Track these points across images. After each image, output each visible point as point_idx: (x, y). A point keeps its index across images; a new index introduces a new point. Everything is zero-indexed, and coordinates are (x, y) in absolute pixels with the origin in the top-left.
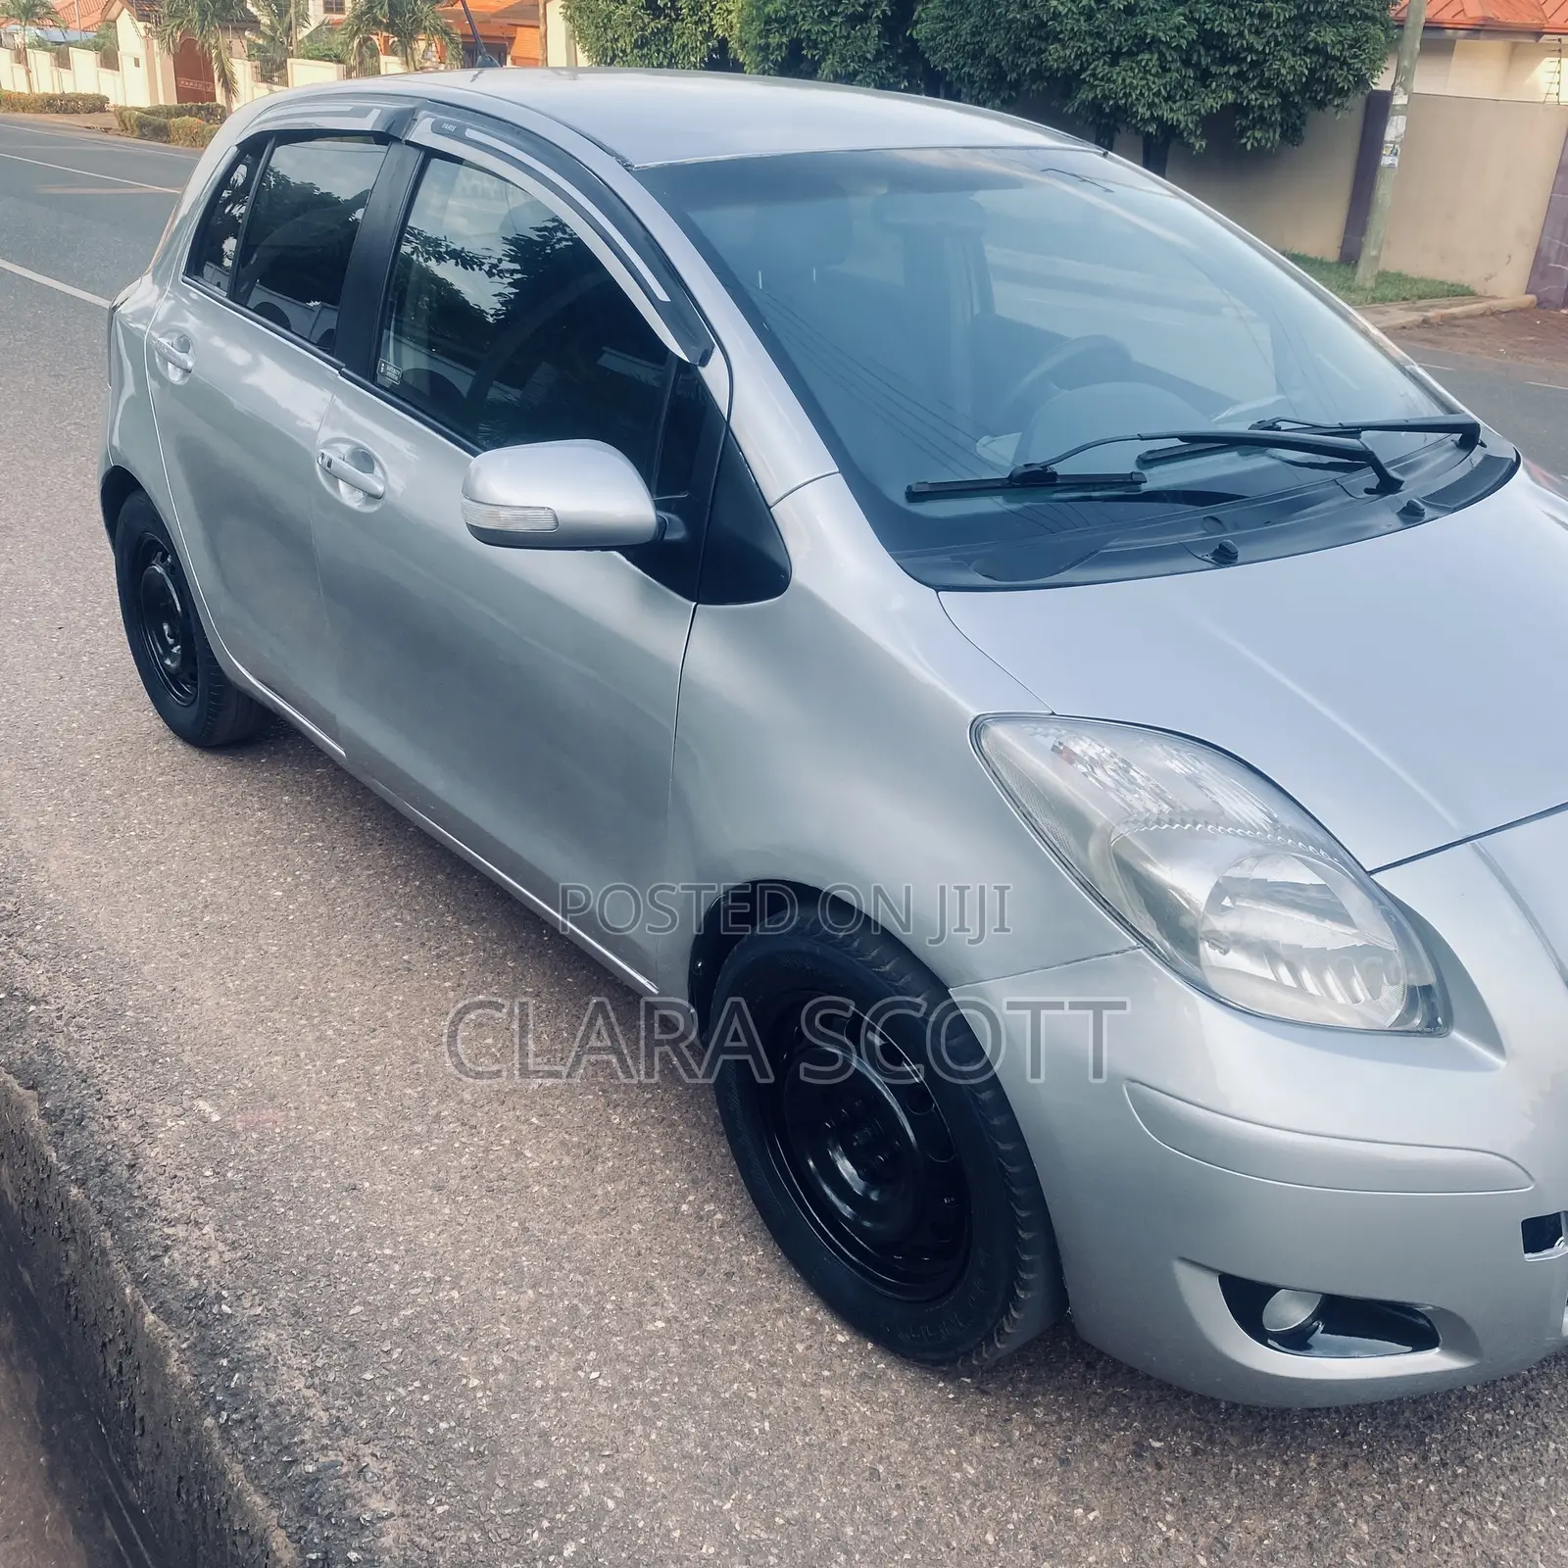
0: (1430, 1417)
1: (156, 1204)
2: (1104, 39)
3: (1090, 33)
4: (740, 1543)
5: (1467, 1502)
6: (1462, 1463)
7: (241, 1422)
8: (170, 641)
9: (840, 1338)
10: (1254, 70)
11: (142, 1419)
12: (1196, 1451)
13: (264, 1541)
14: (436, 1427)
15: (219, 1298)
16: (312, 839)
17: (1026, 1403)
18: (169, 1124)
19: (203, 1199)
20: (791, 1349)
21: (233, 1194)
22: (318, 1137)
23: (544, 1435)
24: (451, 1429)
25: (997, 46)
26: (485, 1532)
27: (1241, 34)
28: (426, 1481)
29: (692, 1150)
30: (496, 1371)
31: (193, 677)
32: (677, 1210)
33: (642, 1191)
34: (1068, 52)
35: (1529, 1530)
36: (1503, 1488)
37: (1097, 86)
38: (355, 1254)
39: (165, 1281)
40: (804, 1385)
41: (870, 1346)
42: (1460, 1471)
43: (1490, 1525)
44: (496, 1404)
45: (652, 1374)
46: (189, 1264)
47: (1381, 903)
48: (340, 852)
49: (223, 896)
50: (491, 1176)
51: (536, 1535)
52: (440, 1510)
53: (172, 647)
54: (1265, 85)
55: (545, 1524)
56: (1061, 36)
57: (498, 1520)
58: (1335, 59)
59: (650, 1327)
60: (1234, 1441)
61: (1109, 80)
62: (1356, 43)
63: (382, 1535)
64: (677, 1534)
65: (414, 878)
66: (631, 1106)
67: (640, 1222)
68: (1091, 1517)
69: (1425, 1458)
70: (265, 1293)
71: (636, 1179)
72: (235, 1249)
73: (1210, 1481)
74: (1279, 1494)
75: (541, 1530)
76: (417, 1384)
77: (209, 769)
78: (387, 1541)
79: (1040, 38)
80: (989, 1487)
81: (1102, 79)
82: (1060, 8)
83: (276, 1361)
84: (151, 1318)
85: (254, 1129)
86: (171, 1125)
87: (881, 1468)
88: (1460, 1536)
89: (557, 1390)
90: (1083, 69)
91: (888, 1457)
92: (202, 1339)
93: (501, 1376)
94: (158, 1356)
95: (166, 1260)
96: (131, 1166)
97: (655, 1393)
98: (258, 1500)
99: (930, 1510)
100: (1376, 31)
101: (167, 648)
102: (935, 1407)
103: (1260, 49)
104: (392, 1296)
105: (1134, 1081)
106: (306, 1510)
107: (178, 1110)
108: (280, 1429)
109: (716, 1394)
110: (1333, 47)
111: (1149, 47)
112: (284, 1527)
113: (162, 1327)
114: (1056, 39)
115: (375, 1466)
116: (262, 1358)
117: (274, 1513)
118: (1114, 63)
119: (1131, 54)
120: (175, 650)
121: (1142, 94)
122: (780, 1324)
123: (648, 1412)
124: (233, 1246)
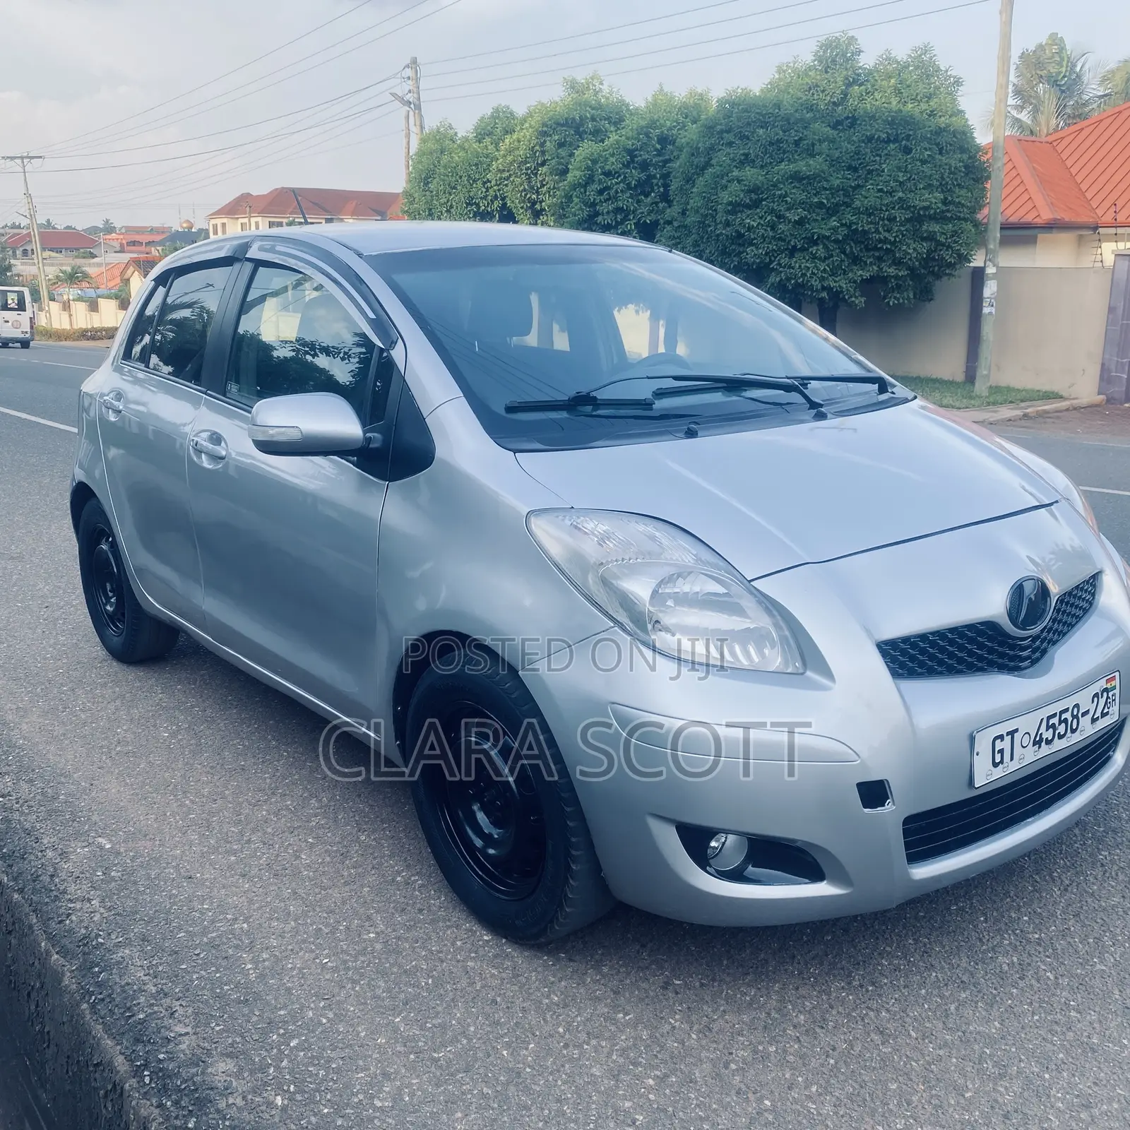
0: (859, 964)
1: (64, 892)
2: (784, 240)
3: (773, 237)
4: (402, 1037)
5: (870, 1003)
6: (873, 984)
7: (103, 1000)
8: (110, 594)
9: (486, 938)
10: (886, 252)
11: (48, 1032)
12: (702, 985)
13: (110, 1063)
14: (222, 989)
15: (98, 936)
16: (192, 706)
17: (597, 966)
18: (78, 851)
19: (94, 887)
20: (453, 944)
21: (113, 884)
22: (171, 853)
23: (289, 990)
24: (231, 990)
25: (710, 252)
26: (243, 1038)
27: (877, 231)
28: (211, 1015)
29: (409, 850)
30: (264, 961)
31: (123, 615)
32: (393, 880)
33: (373, 872)
34: (760, 251)
35: (908, 1015)
36: (897, 996)
37: (781, 272)
38: (185, 908)
39: (66, 934)
40: (458, 961)
41: (504, 941)
42: (870, 988)
43: (884, 1014)
44: (262, 976)
45: (363, 959)
46: (82, 921)
47: (756, 596)
48: (209, 712)
49: (130, 736)
50: (278, 868)
51: (275, 1037)
52: (218, 1028)
53: (111, 598)
54: (898, 263)
55: (282, 1031)
56: (755, 241)
57: (253, 1031)
58: (943, 245)
59: (365, 937)
60: (728, 979)
61: (790, 267)
62: (955, 233)
63: (180, 1043)
64: (363, 1034)
65: (255, 723)
66: (374, 831)
67: (369, 886)
68: (627, 1018)
69: (849, 983)
70: (125, 931)
71: (371, 866)
72: (111, 911)
73: (708, 998)
74: (750, 1004)
75: (279, 1035)
76: (213, 969)
77: (131, 675)
78: (183, 1047)
79: (739, 244)
80: (566, 1006)
81: (784, 267)
82: (752, 223)
83: (128, 964)
84: (56, 956)
85: (131, 851)
86: (80, 851)
87: (498, 999)
88: (863, 1019)
89: (300, 969)
90: (771, 262)
91: (505, 993)
92: (85, 960)
93: (267, 963)
94: (58, 977)
95: (68, 922)
96: (52, 876)
97: (362, 968)
98: (109, 1042)
99: (526, 1018)
100: (969, 226)
101: (108, 599)
102: (539, 969)
103: (893, 239)
104: (205, 928)
105: (613, 703)
106: (138, 1041)
107: (84, 844)
108: (126, 998)
109: (400, 966)
110: (940, 236)
111: (815, 243)
112: (123, 1054)
113: (62, 961)
114: (751, 244)
115: (181, 1011)
116: (119, 963)
117: (119, 1047)
118: (792, 256)
119: (803, 249)
120: (112, 600)
121: (813, 273)
122: (449, 932)
123: (356, 977)
124: (109, 909)
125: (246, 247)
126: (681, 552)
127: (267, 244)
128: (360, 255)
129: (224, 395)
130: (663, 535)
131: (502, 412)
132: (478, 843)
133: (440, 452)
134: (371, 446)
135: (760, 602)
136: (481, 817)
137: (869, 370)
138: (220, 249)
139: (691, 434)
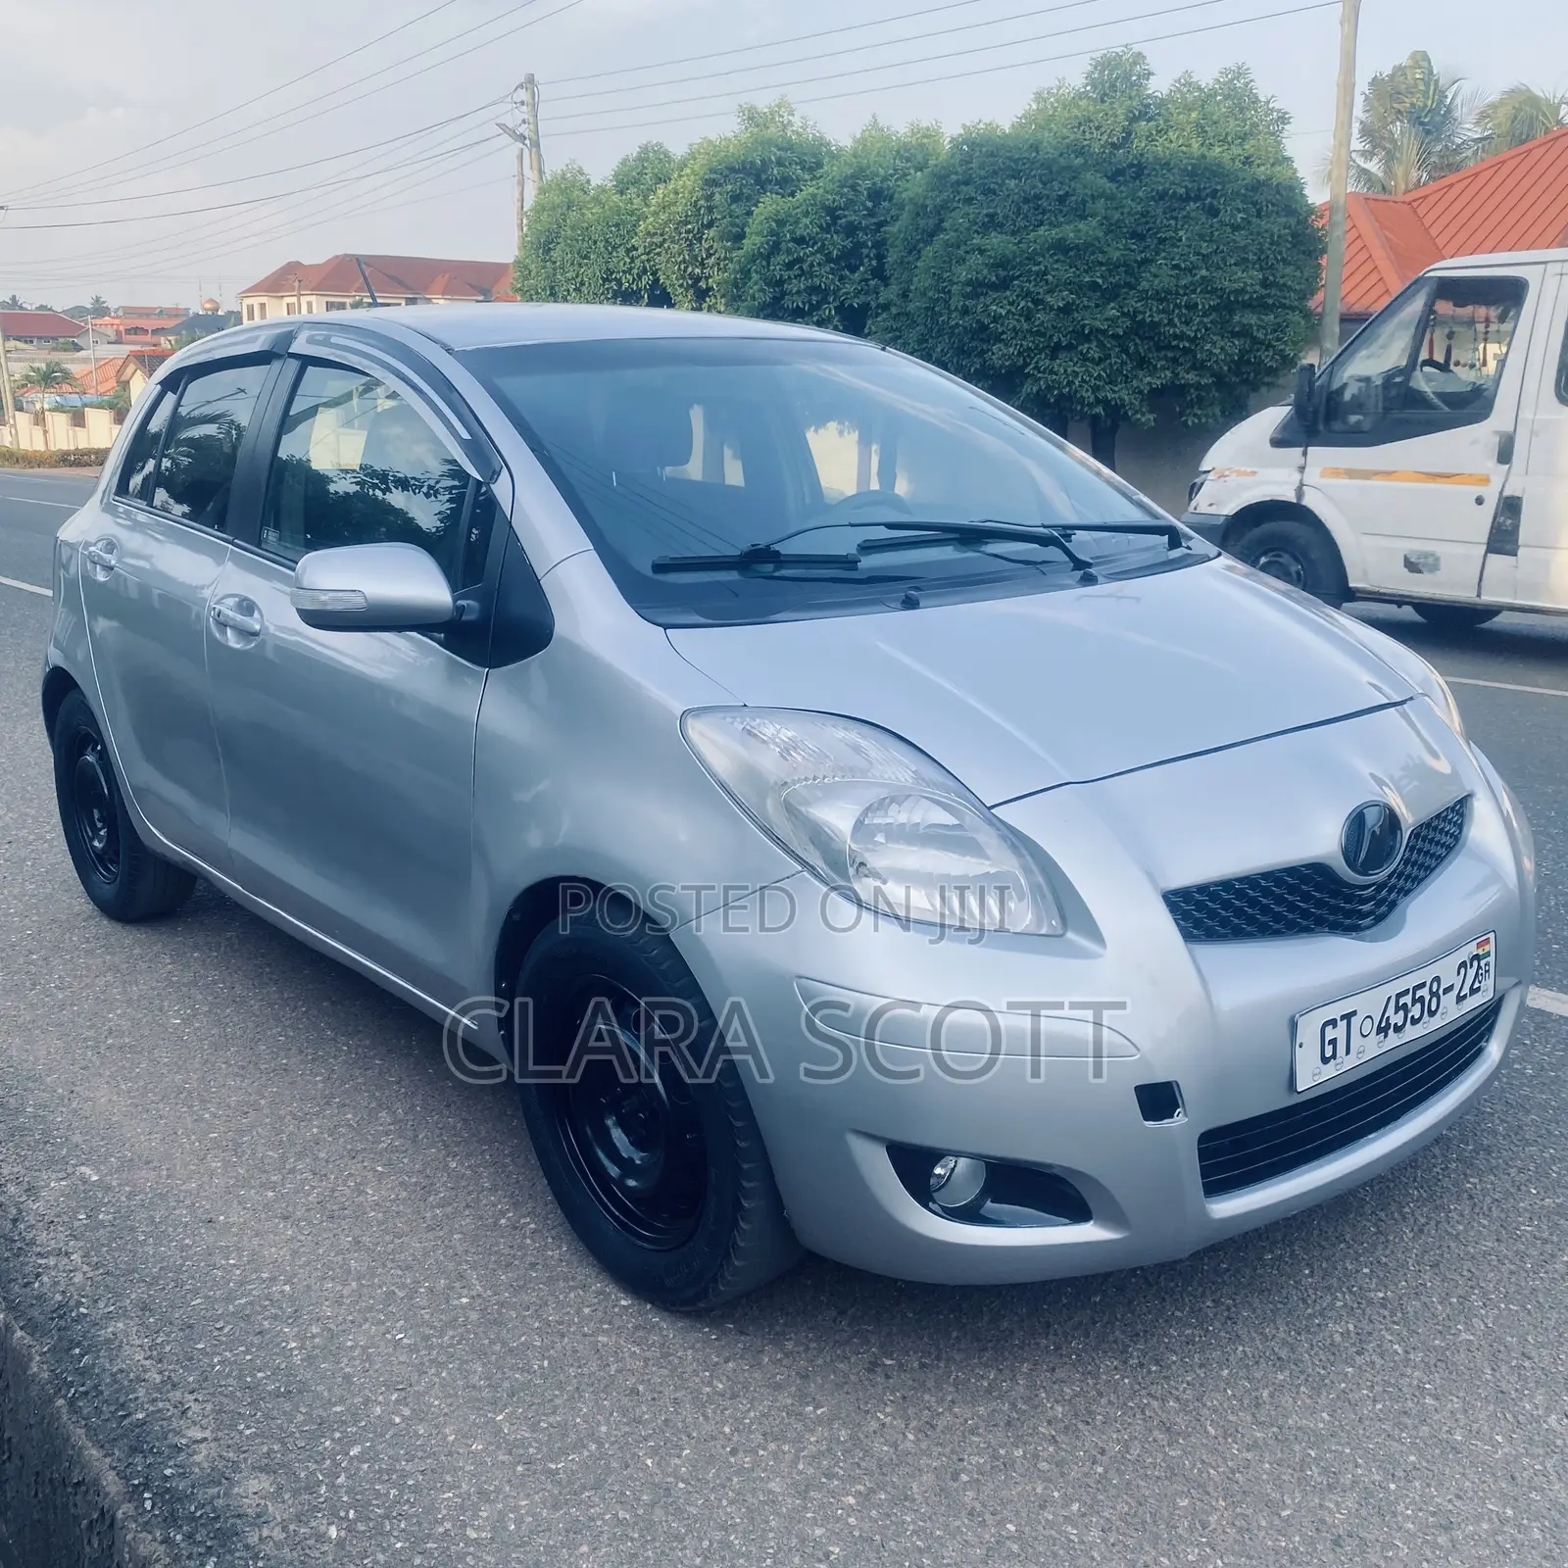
0: (1137, 1335)
1: (33, 1242)
2: (1043, 335)
3: (1030, 331)
4: (506, 1442)
5: (1153, 1389)
6: (1157, 1363)
7: (86, 1393)
8: (99, 825)
9: (623, 1303)
10: (1182, 352)
11: (10, 1439)
12: (923, 1366)
13: (96, 1481)
14: (253, 1376)
15: (79, 1304)
16: (215, 982)
17: (778, 1340)
18: (52, 1185)
19: (74, 1236)
20: (579, 1312)
21: (101, 1231)
22: (183, 1187)
23: (347, 1378)
24: (267, 1377)
25: (942, 350)
26: (284, 1444)
27: (1171, 323)
28: (239, 1414)
29: (518, 1182)
30: (314, 1337)
31: (117, 853)
32: (495, 1224)
33: (467, 1213)
34: (1011, 350)
35: (1205, 1405)
36: (1189, 1378)
37: (1040, 378)
38: (202, 1264)
39: (34, 1302)
40: (585, 1335)
41: (649, 1306)
42: (1154, 1368)
43: (1171, 1403)
44: (310, 1359)
45: (451, 1333)
46: (56, 1283)
47: (998, 830)
48: (238, 990)
49: (126, 1024)
50: (334, 1207)
51: (328, 1443)
52: (248, 1432)
53: (100, 830)
54: (1198, 367)
55: (337, 1435)
56: (1004, 336)
57: (297, 1435)
58: (1262, 343)
59: (455, 1302)
60: (958, 1357)
61: (1052, 372)
62: (1277, 328)
63: (195, 1453)
64: (452, 1438)
65: (303, 1006)
66: (469, 1155)
67: (461, 1233)
68: (819, 1412)
69: (1125, 1362)
70: (119, 1296)
71: (464, 1204)
72: (97, 1269)
73: (930, 1384)
74: (989, 1391)
75: (333, 1440)
76: (242, 1349)
77: (128, 938)
78: (198, 1458)
79: (982, 340)
80: (734, 1396)
81: (1044, 372)
82: (1000, 310)
83: (122, 1342)
84: (19, 1333)
85: (127, 1185)
86: (54, 1185)
87: (641, 1388)
88: (1143, 1412)
89: (364, 1349)
90: (1026, 365)
91: (649, 1380)
92: (60, 1339)
93: (317, 1340)
94: (22, 1362)
95: (36, 1285)
96: (15, 1221)
97: (451, 1345)
98: (94, 1452)
99: (678, 1413)
100: (1295, 317)
101: (95, 830)
102: (698, 1345)
103: (1192, 335)
104: (232, 1291)
105: (800, 977)
106: (134, 1450)
107: (61, 1175)
108: (117, 1391)
109: (504, 1344)
110: (1258, 330)
111: (1087, 339)
112: (114, 1468)
113: (28, 1340)
114: (998, 339)
115: (195, 1407)
116: (108, 1341)
117: (108, 1460)
118: (1053, 358)
119: (1070, 347)
120: (102, 833)
121: (1083, 381)
122: (572, 1295)
123: (442, 1358)
124: (96, 1266)
125: (289, 337)
126: (896, 768)
127: (319, 334)
128: (449, 351)
129: (259, 546)
130: (871, 745)
131: (649, 573)
132: (614, 1171)
133: (561, 627)
134: (464, 618)
135: (1004, 838)
136: (618, 1136)
137: (1155, 516)
138: (254, 340)
139: (910, 604)
